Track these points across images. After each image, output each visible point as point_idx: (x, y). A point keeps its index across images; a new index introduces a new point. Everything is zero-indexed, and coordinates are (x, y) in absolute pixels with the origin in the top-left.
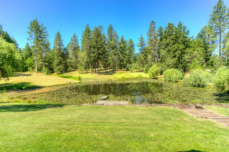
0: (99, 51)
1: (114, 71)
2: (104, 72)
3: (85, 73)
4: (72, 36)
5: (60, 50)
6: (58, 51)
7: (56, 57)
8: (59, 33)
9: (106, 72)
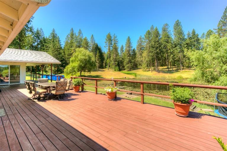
0: (157, 51)
1: (178, 69)
2: (167, 71)
3: (148, 71)
4: (138, 39)
5: (129, 51)
6: (127, 52)
7: (126, 57)
8: (129, 37)
9: (169, 71)
